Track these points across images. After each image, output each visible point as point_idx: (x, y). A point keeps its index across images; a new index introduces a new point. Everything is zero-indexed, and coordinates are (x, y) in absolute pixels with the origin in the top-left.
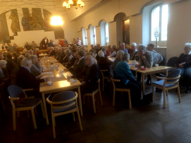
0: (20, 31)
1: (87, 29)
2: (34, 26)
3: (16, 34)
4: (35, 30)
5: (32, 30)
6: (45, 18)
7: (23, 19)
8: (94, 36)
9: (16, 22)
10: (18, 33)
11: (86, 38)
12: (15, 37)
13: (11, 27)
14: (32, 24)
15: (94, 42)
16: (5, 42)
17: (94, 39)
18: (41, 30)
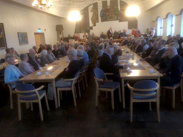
0: (98, 22)
1: (164, 19)
2: (110, 17)
3: (95, 25)
4: (111, 21)
5: (108, 21)
6: (120, 9)
7: (101, 11)
8: (172, 26)
9: (96, 14)
10: (97, 24)
11: (161, 28)
12: (93, 27)
13: (92, 19)
14: (109, 15)
15: (171, 32)
16: (86, 32)
17: (172, 29)
18: (116, 20)
